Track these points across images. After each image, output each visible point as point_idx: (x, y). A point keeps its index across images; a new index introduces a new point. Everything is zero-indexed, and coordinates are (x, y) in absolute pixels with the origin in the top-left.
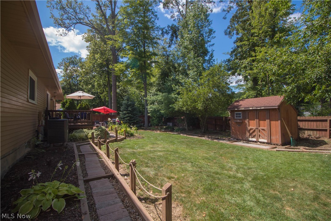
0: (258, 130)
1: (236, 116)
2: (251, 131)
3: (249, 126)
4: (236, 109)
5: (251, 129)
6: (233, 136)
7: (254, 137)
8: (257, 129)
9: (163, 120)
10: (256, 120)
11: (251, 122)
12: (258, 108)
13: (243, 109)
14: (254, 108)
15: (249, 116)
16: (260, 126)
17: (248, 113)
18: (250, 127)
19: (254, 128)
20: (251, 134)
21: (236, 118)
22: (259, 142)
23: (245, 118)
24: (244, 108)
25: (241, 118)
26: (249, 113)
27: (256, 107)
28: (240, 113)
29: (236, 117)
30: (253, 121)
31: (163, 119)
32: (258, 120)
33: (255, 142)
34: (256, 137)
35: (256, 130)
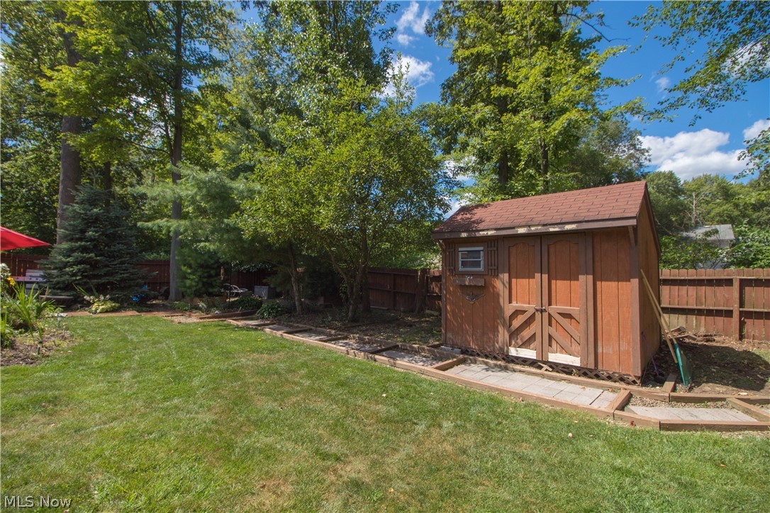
0: (545, 315)
1: (462, 262)
2: (517, 323)
3: (510, 302)
4: (464, 235)
5: (518, 312)
6: (449, 335)
7: (526, 344)
8: (542, 311)
9: (222, 277)
10: (538, 275)
11: (521, 284)
12: (552, 230)
13: (490, 233)
14: (533, 228)
15: (512, 260)
16: (553, 301)
17: (509, 247)
18: (515, 305)
19: (531, 307)
20: (514, 334)
21: (461, 269)
22: (546, 363)
23: (494, 271)
24: (496, 229)
25: (481, 269)
26: (513, 250)
27: (544, 225)
28: (480, 251)
29: (464, 264)
30: (524, 282)
31: (222, 271)
32: (545, 277)
33: (533, 363)
34: (537, 342)
35: (538, 315)
